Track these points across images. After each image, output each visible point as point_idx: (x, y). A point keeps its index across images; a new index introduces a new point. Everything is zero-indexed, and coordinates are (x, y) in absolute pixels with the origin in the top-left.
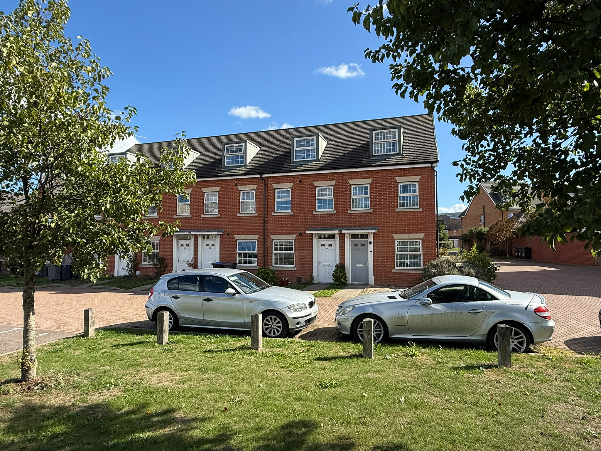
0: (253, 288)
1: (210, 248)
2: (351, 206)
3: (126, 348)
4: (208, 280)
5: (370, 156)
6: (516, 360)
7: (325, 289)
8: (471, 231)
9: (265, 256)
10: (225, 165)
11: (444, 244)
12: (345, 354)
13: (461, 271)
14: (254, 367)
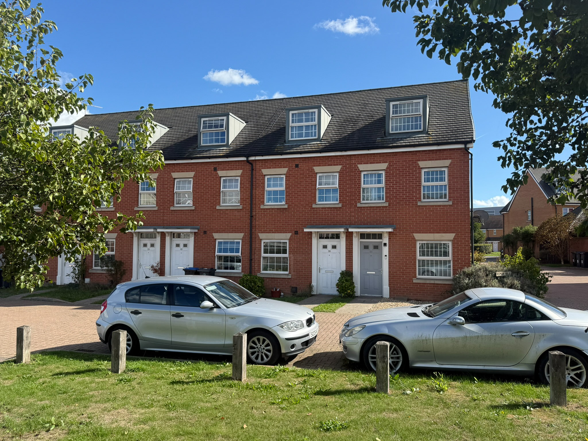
0: (236, 300)
1: (181, 249)
2: (360, 198)
3: (71, 377)
4: (178, 290)
5: (385, 133)
6: (572, 397)
7: (327, 303)
8: (515, 231)
9: (251, 260)
10: (202, 144)
11: (480, 247)
12: (353, 387)
13: (502, 283)
14: (236, 402)
